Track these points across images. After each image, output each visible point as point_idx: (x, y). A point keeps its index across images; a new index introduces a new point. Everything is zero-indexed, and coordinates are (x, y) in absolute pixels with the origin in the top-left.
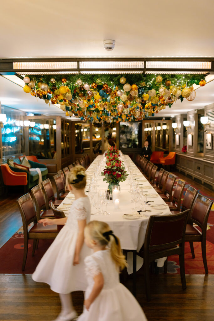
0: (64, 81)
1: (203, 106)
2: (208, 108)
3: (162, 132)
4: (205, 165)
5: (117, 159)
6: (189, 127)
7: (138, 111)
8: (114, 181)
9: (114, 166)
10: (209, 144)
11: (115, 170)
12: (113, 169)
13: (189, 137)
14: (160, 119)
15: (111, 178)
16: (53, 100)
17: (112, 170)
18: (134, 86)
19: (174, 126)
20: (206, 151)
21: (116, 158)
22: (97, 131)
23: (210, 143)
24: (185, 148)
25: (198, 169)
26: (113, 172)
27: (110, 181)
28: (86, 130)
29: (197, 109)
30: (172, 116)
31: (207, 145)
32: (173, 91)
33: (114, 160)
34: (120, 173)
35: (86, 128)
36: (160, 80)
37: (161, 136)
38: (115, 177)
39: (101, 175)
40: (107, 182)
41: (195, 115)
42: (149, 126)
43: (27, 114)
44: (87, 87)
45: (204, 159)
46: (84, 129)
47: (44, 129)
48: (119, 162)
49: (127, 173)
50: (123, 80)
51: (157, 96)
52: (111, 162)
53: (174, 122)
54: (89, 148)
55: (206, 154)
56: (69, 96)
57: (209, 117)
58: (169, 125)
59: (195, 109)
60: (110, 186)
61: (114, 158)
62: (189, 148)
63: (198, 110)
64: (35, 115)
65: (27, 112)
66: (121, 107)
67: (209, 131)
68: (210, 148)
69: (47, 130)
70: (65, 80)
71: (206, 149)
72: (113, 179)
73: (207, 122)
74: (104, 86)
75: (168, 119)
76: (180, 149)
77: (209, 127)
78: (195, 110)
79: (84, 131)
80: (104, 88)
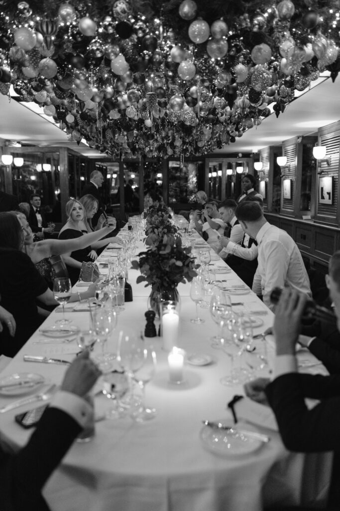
0: (25, 9)
1: (314, 128)
2: (326, 132)
3: (234, 179)
4: (316, 232)
5: (168, 224)
6: (287, 167)
7: (208, 128)
8: (166, 285)
9: (165, 246)
10: (326, 196)
11: (167, 256)
12: (161, 252)
13: (287, 184)
14: (235, 155)
15: (157, 277)
16: (17, 85)
17: (160, 255)
18: (220, 25)
19: (258, 166)
20: (319, 208)
21: (166, 222)
22: (133, 179)
23: (329, 194)
24: (277, 203)
25: (302, 238)
26: (162, 261)
27: (153, 284)
28: (115, 176)
29: (301, 135)
30: (255, 149)
31: (323, 198)
32: (320, 45)
33: (162, 227)
34: (179, 263)
35: (115, 173)
36: (288, 9)
37: (233, 184)
38: (166, 273)
39: (132, 268)
40: (146, 286)
41: (298, 145)
42: (212, 170)
43: (7, 143)
44: (89, 27)
45: (315, 222)
46: (112, 175)
47: (43, 172)
48: (173, 229)
49: (196, 262)
50: (189, 6)
51: (269, 69)
52: (156, 230)
53: (258, 160)
54: (119, 205)
55: (318, 213)
56: (48, 67)
57: (327, 147)
58: (248, 165)
59: (298, 135)
60: (155, 296)
61: (162, 222)
62: (285, 203)
63: (304, 138)
64: (23, 145)
65: (9, 141)
66: (178, 104)
67: (327, 172)
68: (330, 202)
69: (49, 173)
70: (27, 6)
71: (319, 203)
72: (160, 278)
73: (325, 156)
74: (137, 27)
75: (247, 155)
76: (267, 205)
77: (327, 165)
78: (298, 138)
79: (112, 178)
80: (135, 31)
